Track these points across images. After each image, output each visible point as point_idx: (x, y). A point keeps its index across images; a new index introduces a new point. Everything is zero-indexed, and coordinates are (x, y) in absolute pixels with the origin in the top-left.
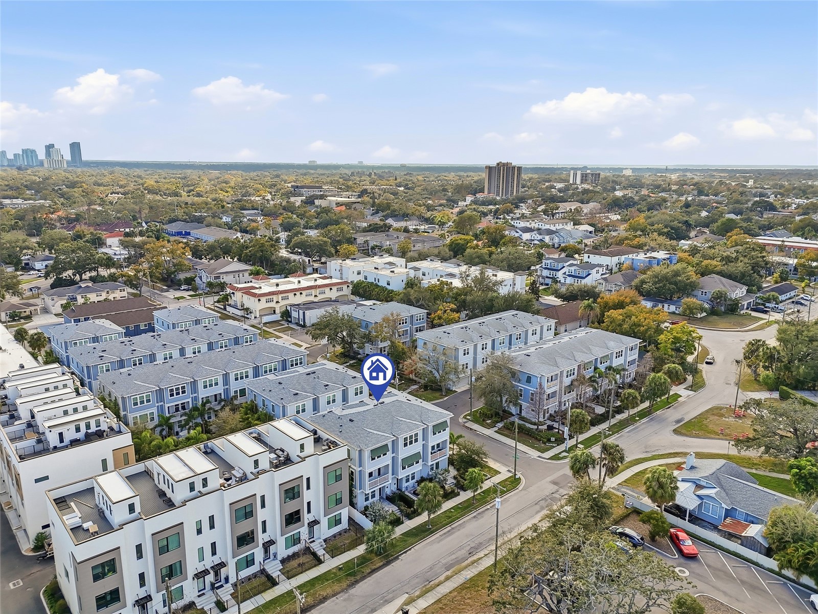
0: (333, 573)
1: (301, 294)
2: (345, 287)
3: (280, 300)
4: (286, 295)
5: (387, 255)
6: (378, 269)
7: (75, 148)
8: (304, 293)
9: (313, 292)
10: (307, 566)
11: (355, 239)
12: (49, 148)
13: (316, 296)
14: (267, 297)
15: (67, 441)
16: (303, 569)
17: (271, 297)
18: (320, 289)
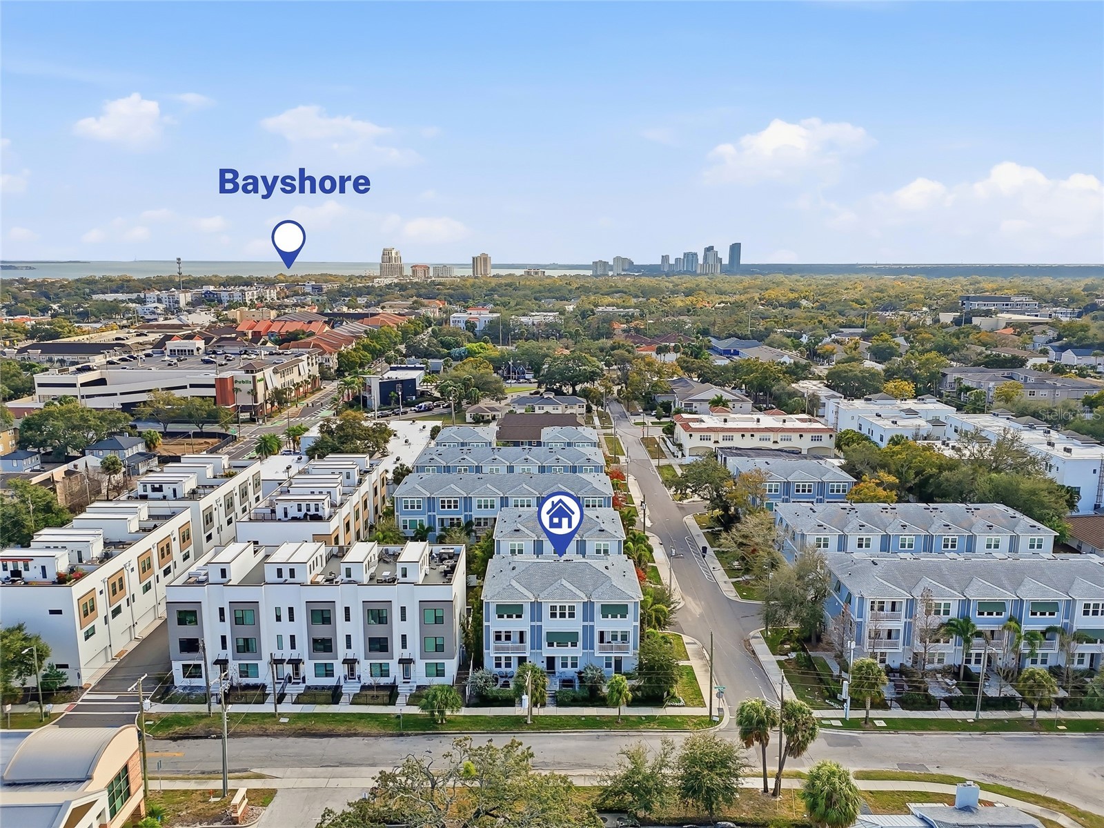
0: (389, 718)
1: (752, 436)
2: (825, 436)
3: (720, 440)
4: (731, 434)
5: (935, 400)
6: (880, 416)
7: (735, 249)
8: (757, 435)
9: (772, 436)
10: (379, 700)
11: (944, 375)
12: (710, 249)
13: (775, 442)
14: (702, 434)
15: (290, 517)
16: (374, 701)
17: (708, 434)
18: (783, 434)
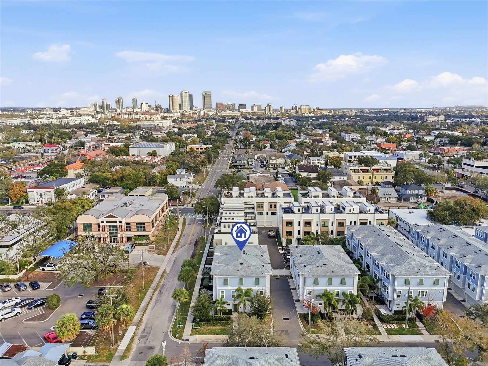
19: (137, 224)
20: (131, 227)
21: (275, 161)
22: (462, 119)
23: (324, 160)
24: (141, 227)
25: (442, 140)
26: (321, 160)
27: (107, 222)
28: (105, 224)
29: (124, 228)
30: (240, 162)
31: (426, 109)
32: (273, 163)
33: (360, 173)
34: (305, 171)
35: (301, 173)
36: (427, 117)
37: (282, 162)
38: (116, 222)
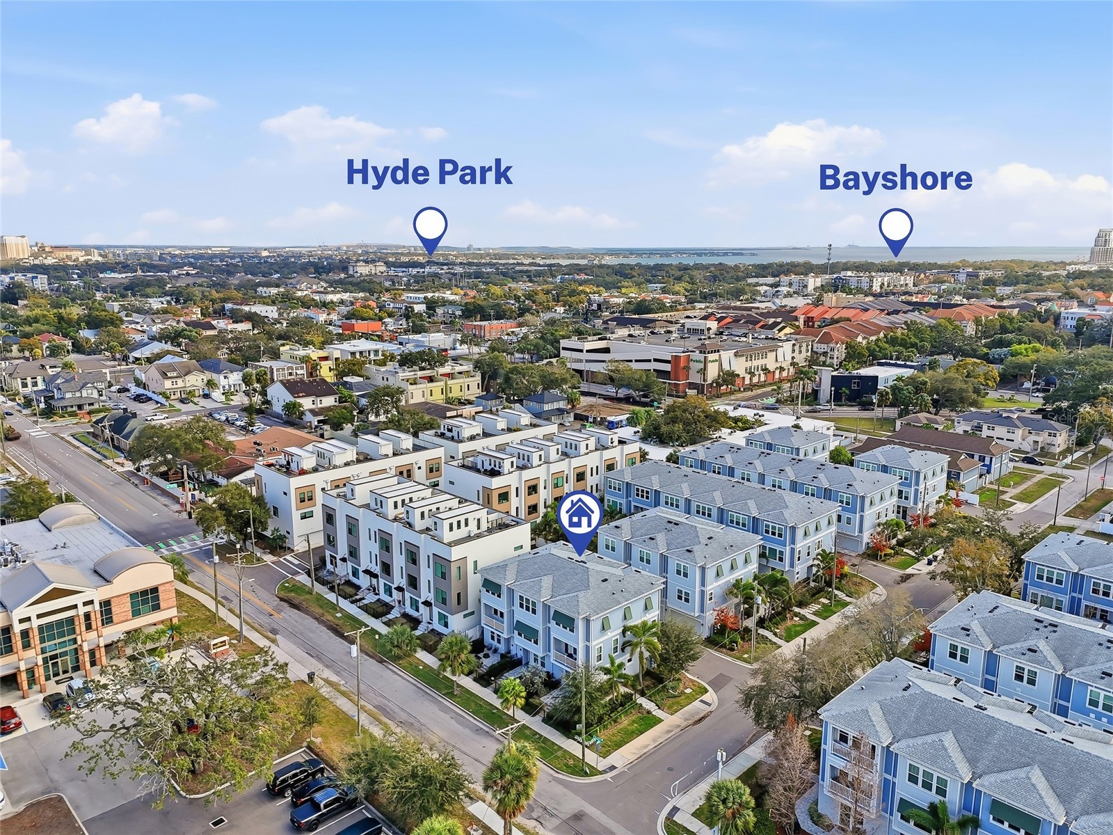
19: (133, 595)
20: (113, 610)
21: (180, 381)
22: (410, 269)
23: (302, 368)
24: (145, 602)
25: (446, 310)
26: (297, 369)
27: (39, 616)
28: (36, 623)
29: (96, 620)
30: (78, 394)
31: (309, 249)
32: (175, 386)
33: (424, 386)
34: (308, 395)
35: (298, 400)
36: (353, 266)
37: (200, 384)
38: (75, 607)
